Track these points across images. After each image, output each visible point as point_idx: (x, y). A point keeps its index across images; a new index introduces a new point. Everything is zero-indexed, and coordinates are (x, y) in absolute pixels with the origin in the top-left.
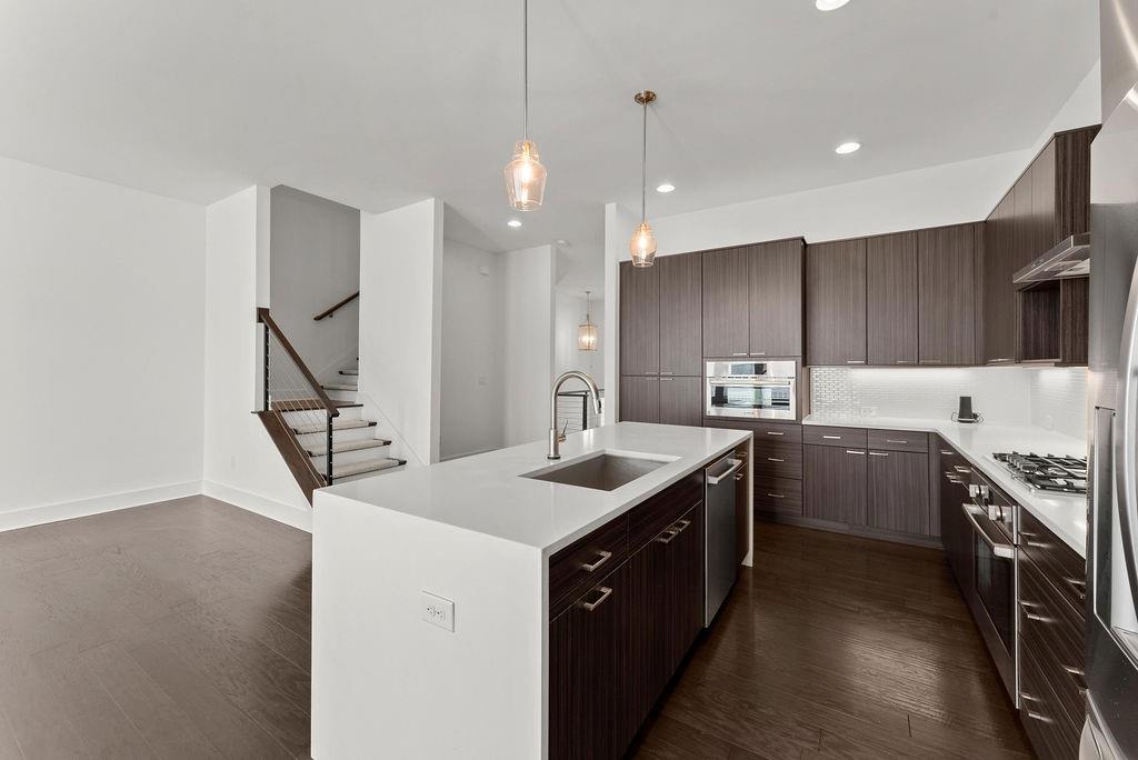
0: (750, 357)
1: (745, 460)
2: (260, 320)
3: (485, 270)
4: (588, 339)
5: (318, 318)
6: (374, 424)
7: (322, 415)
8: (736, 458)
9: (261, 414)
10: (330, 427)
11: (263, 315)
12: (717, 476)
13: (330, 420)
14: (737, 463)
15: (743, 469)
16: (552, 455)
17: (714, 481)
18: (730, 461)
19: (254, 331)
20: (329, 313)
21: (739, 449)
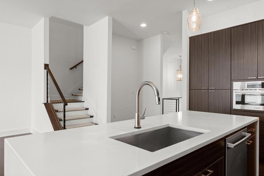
0: (258, 79)
1: (253, 133)
2: (45, 69)
3: (134, 47)
4: (180, 76)
5: (71, 69)
6: (87, 109)
7: (62, 105)
8: (248, 132)
9: (45, 104)
10: (64, 109)
11: (46, 66)
12: (234, 143)
13: (64, 107)
14: (248, 135)
15: (253, 139)
16: (137, 126)
17: (232, 146)
18: (244, 133)
19: (43, 72)
20: (75, 67)
21: (250, 128)
